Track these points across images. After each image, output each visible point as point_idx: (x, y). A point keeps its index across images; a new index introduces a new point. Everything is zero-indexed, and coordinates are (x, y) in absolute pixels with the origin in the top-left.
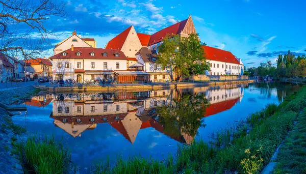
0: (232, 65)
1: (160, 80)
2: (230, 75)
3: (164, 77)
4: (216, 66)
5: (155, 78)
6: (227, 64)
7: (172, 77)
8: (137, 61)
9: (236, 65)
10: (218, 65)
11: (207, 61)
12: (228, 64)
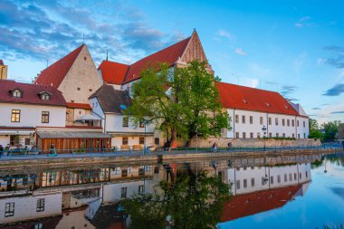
0: (281, 117)
1: (134, 147)
2: (277, 138)
3: (142, 141)
4: (247, 120)
5: (125, 142)
6: (270, 115)
7: (157, 141)
8: (91, 109)
9: (291, 118)
10: (251, 118)
11: (223, 111)
12: (273, 116)
